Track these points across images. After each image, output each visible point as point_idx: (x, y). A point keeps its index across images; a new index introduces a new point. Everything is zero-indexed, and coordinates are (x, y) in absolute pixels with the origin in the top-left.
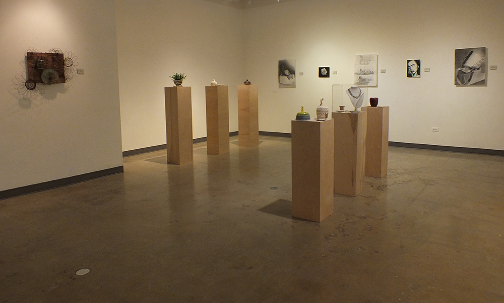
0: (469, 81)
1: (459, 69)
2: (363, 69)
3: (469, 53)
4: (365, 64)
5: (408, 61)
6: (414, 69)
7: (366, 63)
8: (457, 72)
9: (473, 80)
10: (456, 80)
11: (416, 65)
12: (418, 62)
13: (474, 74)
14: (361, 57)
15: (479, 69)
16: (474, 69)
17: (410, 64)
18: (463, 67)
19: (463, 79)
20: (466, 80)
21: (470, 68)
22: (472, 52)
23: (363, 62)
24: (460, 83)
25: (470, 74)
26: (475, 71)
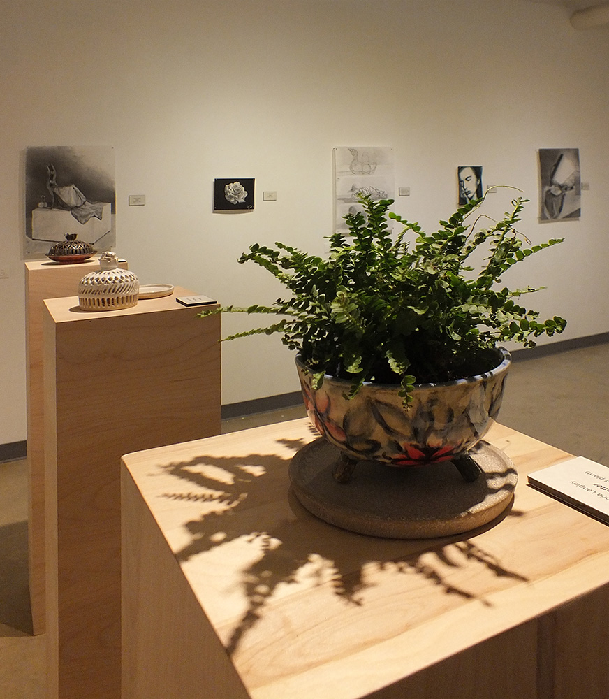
0: (560, 210)
1: (547, 188)
2: (359, 186)
3: (558, 158)
4: (363, 172)
5: (460, 169)
6: (471, 187)
7: (367, 169)
8: (544, 193)
9: (565, 211)
10: (542, 210)
11: (474, 178)
12: (478, 171)
13: (565, 198)
14: (353, 151)
15: (572, 188)
16: (566, 189)
17: (463, 175)
18: (551, 184)
19: (552, 208)
20: (556, 210)
21: (561, 187)
22: (561, 156)
23: (358, 168)
24: (548, 215)
25: (560, 197)
26: (567, 192)
